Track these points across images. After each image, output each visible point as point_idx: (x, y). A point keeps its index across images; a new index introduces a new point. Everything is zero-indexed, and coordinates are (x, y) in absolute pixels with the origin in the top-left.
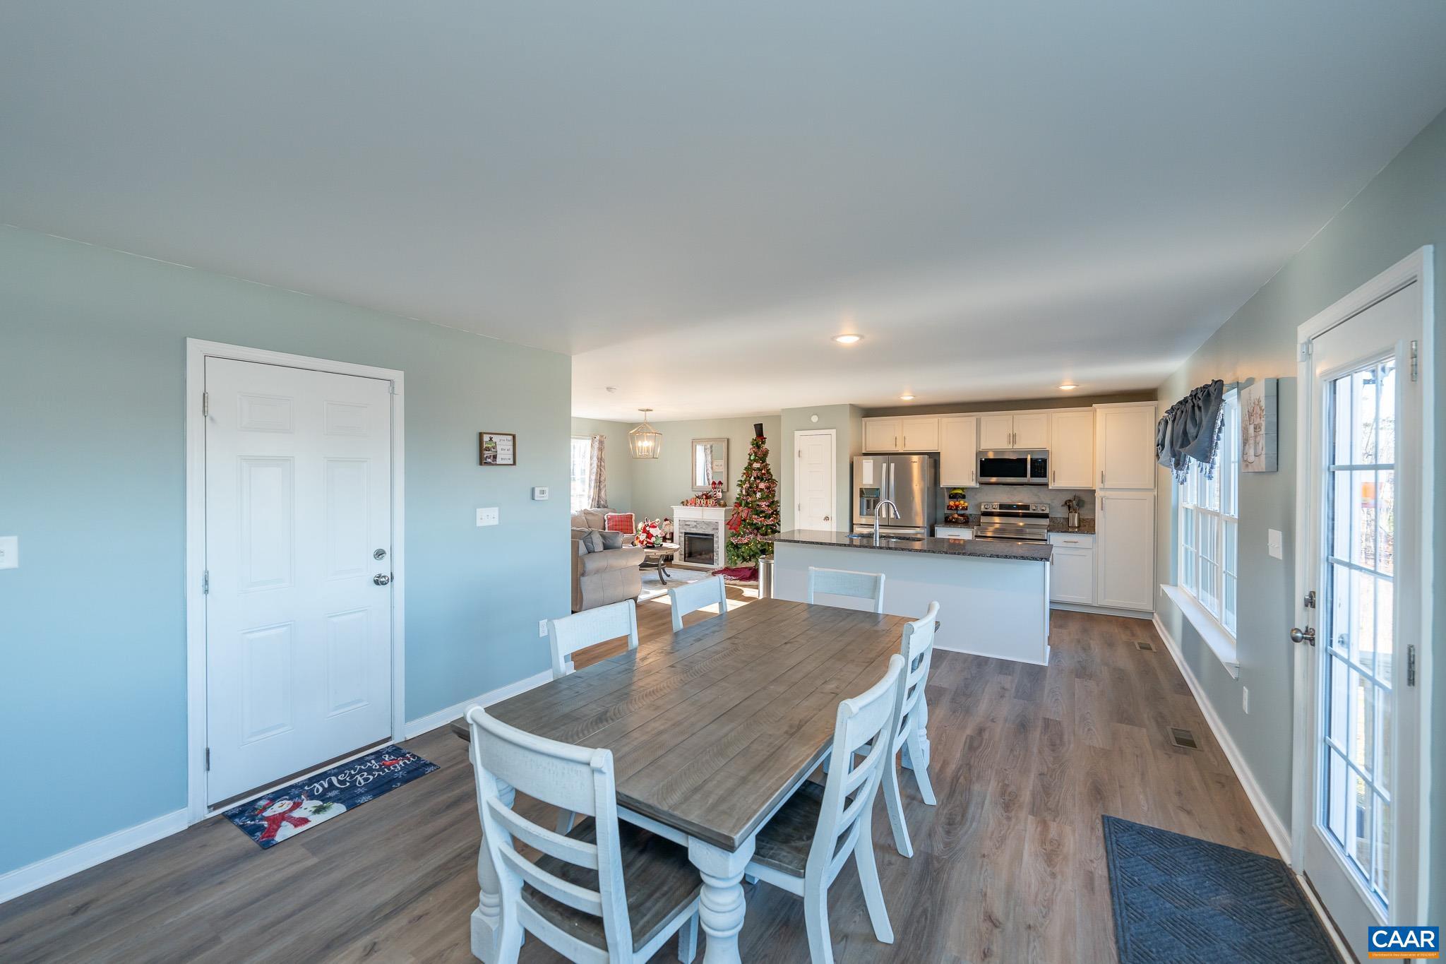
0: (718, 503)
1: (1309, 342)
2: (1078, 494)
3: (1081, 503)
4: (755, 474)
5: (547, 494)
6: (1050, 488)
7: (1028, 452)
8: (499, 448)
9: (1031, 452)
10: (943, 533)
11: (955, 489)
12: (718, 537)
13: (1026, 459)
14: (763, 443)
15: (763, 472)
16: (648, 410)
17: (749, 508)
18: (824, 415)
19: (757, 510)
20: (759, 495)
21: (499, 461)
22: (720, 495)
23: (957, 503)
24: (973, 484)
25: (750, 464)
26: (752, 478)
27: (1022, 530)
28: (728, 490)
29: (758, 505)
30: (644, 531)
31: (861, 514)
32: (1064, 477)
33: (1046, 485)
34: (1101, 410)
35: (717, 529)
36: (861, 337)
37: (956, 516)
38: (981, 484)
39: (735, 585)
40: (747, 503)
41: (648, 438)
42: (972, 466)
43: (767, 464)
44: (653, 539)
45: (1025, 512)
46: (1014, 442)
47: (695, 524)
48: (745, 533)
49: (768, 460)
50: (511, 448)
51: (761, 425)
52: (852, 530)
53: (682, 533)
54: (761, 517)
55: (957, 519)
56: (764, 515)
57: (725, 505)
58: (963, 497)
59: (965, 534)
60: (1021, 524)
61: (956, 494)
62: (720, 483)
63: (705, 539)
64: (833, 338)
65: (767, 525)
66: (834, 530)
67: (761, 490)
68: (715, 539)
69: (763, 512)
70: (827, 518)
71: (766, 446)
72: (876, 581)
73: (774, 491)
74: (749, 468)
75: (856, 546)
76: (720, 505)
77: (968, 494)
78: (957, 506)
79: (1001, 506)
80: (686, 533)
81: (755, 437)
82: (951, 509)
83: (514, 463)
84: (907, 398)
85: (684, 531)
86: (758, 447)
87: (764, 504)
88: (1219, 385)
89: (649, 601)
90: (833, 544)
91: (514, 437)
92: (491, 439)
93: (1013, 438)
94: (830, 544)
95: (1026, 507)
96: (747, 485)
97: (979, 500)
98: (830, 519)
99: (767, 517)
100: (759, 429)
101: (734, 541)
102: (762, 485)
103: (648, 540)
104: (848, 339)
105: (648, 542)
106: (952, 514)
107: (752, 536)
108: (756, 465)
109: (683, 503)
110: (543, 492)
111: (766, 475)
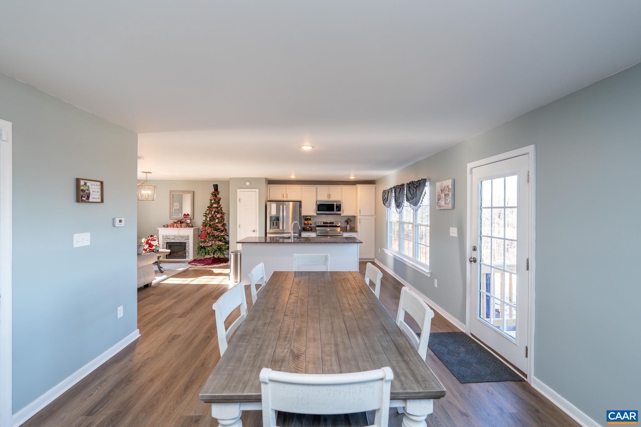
0: (188, 226)
1: (471, 169)
2: (349, 217)
3: (351, 221)
4: (214, 210)
5: (123, 223)
6: (342, 215)
7: (335, 202)
8: (91, 190)
9: (336, 202)
10: (304, 235)
11: (307, 216)
12: (189, 244)
13: (334, 204)
14: (218, 194)
15: (219, 209)
16: (149, 173)
17: (212, 227)
18: (253, 182)
19: (216, 229)
20: (217, 221)
21: (91, 200)
22: (189, 221)
23: (308, 222)
24: (315, 214)
25: (211, 205)
26: (213, 212)
27: (328, 232)
28: (193, 219)
29: (216, 226)
30: (147, 243)
31: (270, 228)
32: (346, 211)
33: (340, 214)
34: (359, 186)
35: (188, 239)
36: (313, 147)
37: (308, 227)
38: (318, 214)
39: (206, 268)
40: (210, 225)
41: (148, 189)
42: (314, 207)
43: (220, 205)
44: (154, 248)
45: (332, 225)
46: (329, 197)
47: (174, 237)
48: (209, 240)
49: (221, 202)
50: (99, 190)
51: (217, 185)
52: (266, 235)
53: (164, 243)
54: (218, 232)
55: (308, 229)
56: (220, 230)
57: (192, 227)
58: (310, 219)
59: (313, 235)
60: (328, 230)
61: (307, 218)
62: (188, 215)
63: (180, 245)
64: (300, 147)
65: (221, 236)
66: (258, 236)
67: (218, 218)
68: (187, 245)
69: (219, 229)
70: (254, 231)
71: (219, 196)
72: (326, 258)
73: (224, 218)
74: (210, 207)
75: (268, 243)
76: (189, 227)
77: (312, 218)
78: (308, 223)
79: (324, 223)
80: (167, 243)
81: (213, 191)
82: (306, 225)
83: (102, 201)
84: (293, 177)
85: (166, 242)
86: (216, 196)
87: (219, 225)
88: (425, 181)
89: (159, 284)
90: (258, 243)
91: (102, 183)
92: (85, 184)
93: (329, 196)
94: (256, 243)
95: (333, 223)
96: (210, 216)
97: (315, 221)
98: (255, 231)
99: (222, 231)
100: (216, 187)
101: (203, 245)
102: (219, 216)
103: (150, 248)
104: (307, 148)
105: (150, 250)
106: (306, 227)
107: (213, 242)
108: (215, 205)
109: (164, 226)
110: (120, 221)
111: (219, 210)
